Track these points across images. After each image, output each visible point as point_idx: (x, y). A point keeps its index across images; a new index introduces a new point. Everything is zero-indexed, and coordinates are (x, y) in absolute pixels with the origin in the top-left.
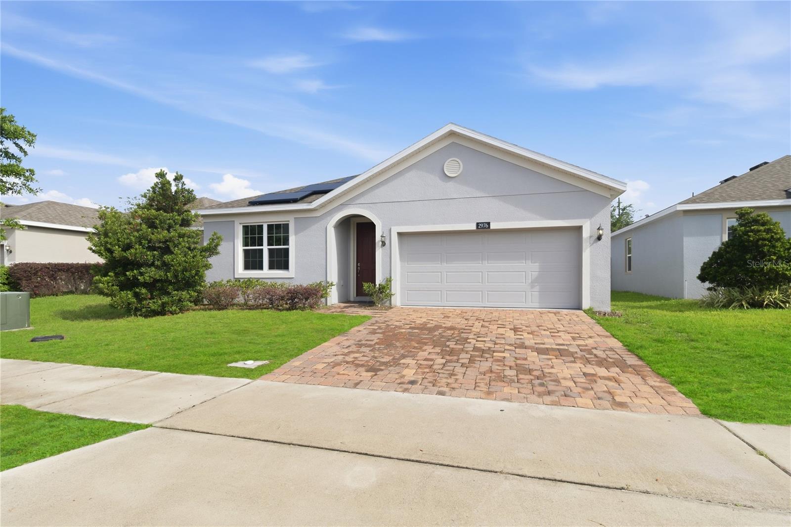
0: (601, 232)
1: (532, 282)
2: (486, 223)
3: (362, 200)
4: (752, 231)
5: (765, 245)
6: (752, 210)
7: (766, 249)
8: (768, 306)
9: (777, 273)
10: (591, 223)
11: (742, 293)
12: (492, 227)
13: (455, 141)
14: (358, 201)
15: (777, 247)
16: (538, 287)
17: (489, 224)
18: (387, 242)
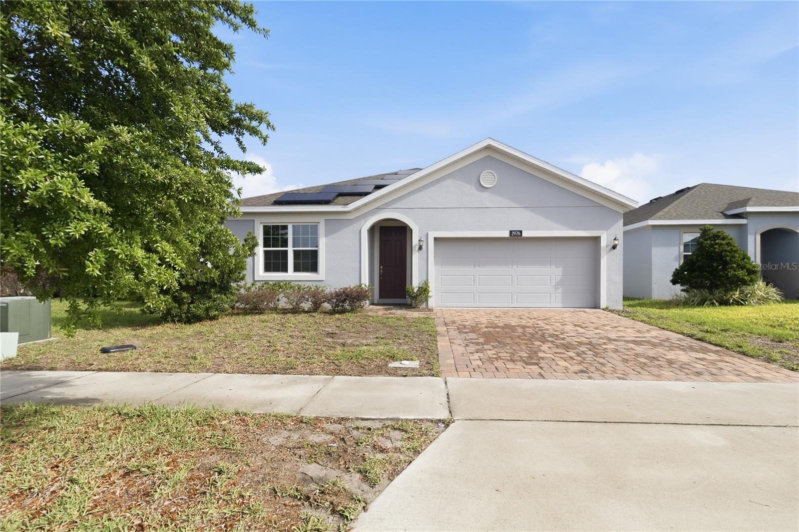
0: (616, 242)
1: (556, 285)
2: (518, 231)
3: (398, 205)
4: (716, 244)
5: (727, 256)
6: (712, 227)
7: (728, 258)
8: (733, 304)
9: (738, 278)
10: (607, 234)
11: (711, 293)
12: (524, 235)
13: (490, 155)
14: (394, 206)
15: (736, 257)
16: (561, 289)
17: (521, 232)
18: (424, 247)
